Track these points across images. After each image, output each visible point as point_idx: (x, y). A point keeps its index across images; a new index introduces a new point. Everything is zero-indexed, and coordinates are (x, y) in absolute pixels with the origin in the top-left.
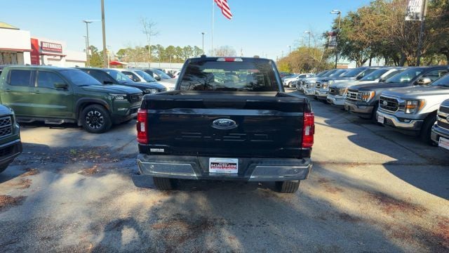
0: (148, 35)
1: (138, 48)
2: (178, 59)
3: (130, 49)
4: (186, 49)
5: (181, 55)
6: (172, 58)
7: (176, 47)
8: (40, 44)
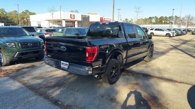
0: (137, 13)
1: (146, 18)
2: (165, 22)
3: (142, 19)
4: (170, 17)
5: (167, 21)
6: (162, 22)
7: (164, 17)
8: (104, 19)
